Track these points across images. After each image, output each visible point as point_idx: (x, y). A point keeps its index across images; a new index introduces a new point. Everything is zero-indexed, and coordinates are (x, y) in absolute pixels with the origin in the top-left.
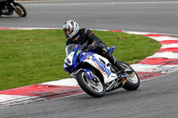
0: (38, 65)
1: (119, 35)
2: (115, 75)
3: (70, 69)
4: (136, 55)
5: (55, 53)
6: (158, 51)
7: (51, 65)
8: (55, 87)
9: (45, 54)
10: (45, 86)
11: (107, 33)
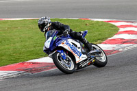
1: (86, 22)
2: (85, 56)
3: (48, 51)
4: (100, 37)
7: (35, 47)
8: (37, 63)
9: (29, 38)
10: (30, 63)
11: (77, 20)
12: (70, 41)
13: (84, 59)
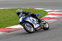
0: (5, 21)
1: (33, 10)
2: (38, 25)
5: (11, 17)
6: (47, 15)
7: (10, 21)
8: (11, 28)
9: (7, 17)
10: (8, 28)
11: (29, 9)
12: (31, 18)
13: (38, 26)
